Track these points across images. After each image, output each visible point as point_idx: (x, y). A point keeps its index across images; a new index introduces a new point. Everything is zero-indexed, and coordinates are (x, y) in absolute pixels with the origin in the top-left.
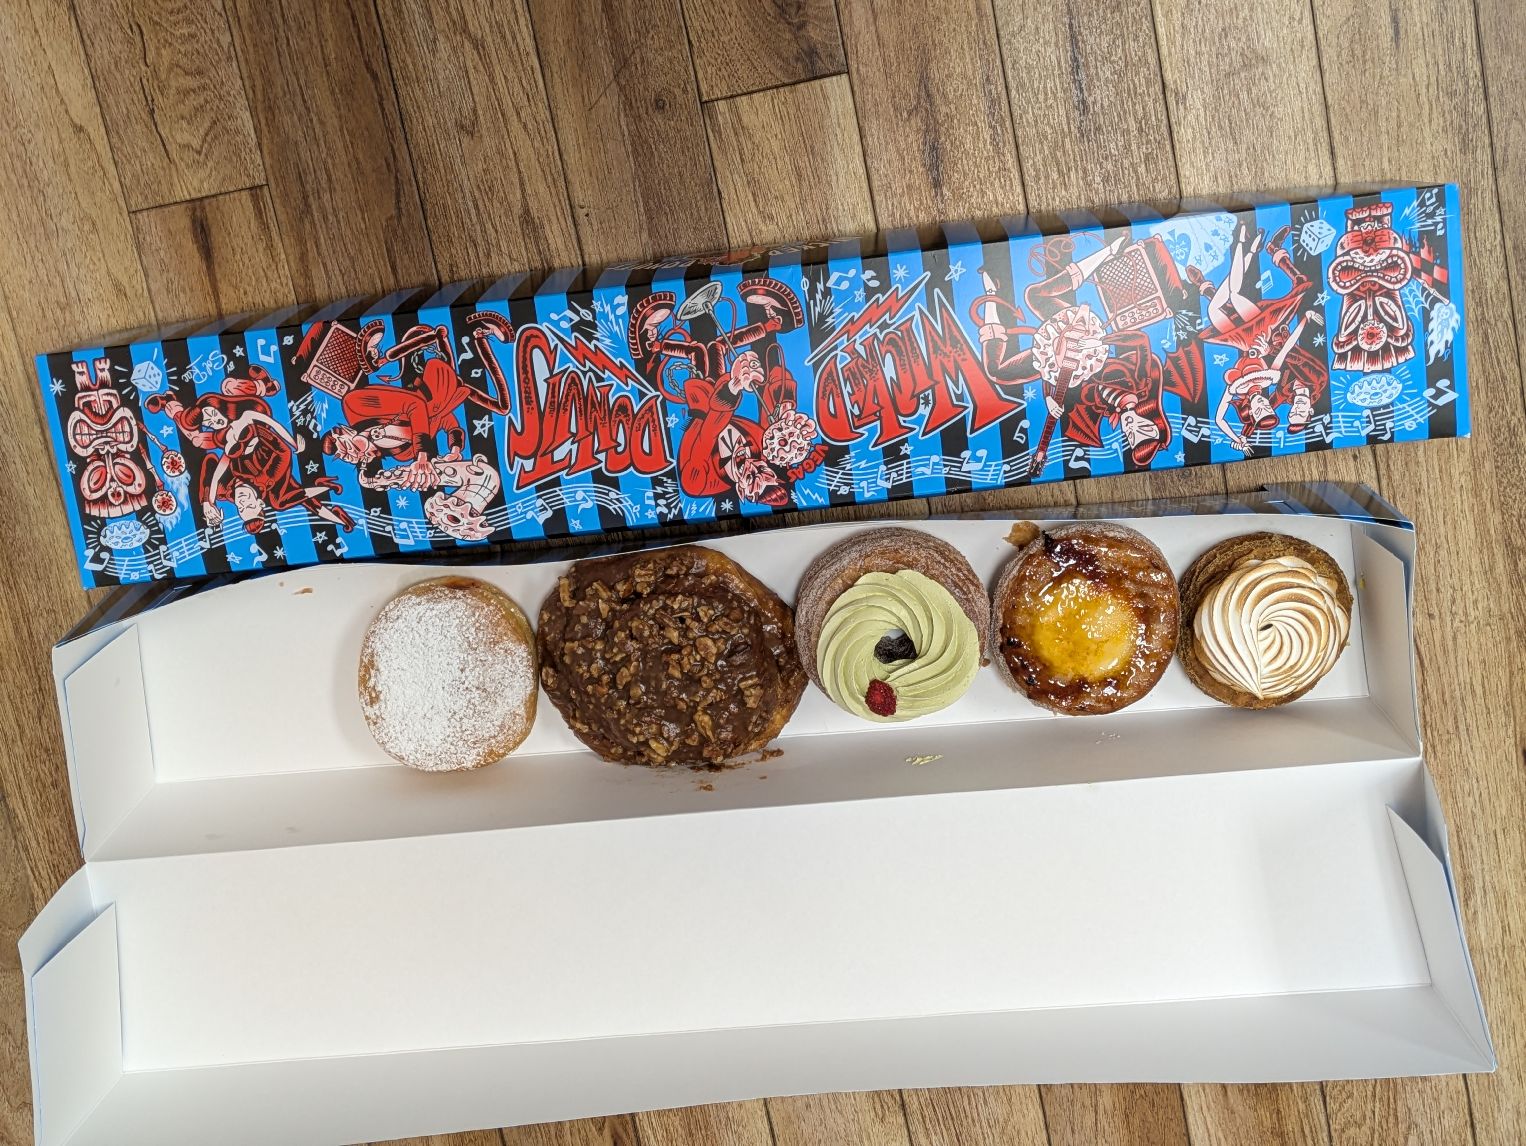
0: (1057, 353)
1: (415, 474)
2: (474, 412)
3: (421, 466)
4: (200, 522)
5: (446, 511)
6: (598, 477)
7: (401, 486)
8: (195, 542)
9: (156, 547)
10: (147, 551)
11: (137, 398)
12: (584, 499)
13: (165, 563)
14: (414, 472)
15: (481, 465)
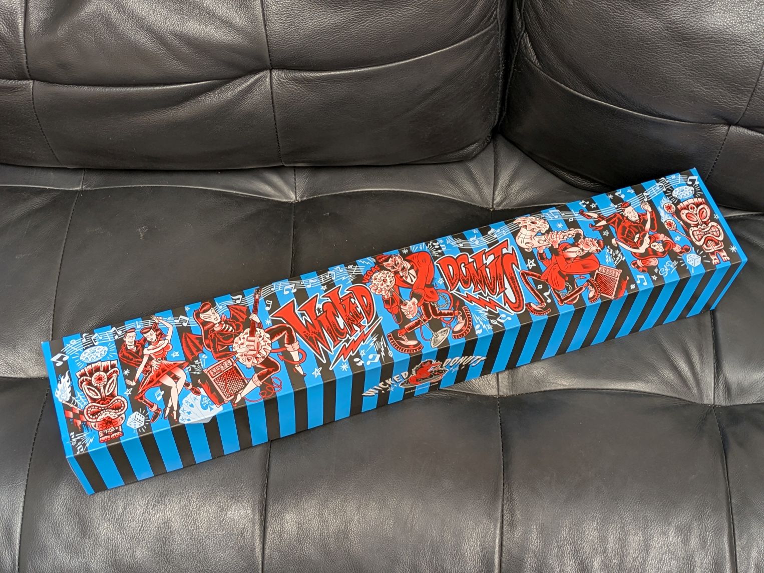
0: (259, 343)
1: (557, 239)
2: (536, 269)
3: (555, 242)
4: (651, 202)
5: (538, 226)
6: (471, 251)
7: (562, 232)
8: (651, 194)
9: (668, 189)
10: (671, 187)
11: (696, 251)
12: (474, 241)
13: (662, 184)
14: (558, 239)
15: (528, 247)
